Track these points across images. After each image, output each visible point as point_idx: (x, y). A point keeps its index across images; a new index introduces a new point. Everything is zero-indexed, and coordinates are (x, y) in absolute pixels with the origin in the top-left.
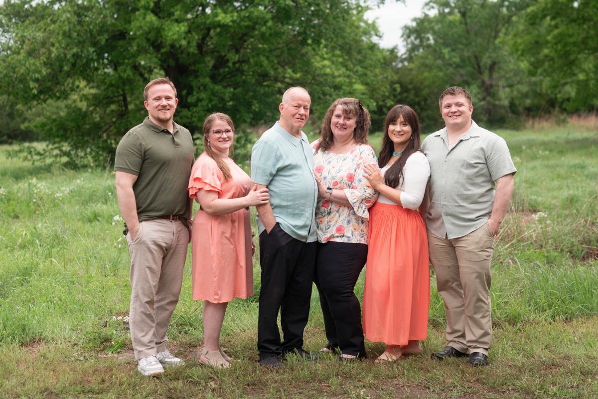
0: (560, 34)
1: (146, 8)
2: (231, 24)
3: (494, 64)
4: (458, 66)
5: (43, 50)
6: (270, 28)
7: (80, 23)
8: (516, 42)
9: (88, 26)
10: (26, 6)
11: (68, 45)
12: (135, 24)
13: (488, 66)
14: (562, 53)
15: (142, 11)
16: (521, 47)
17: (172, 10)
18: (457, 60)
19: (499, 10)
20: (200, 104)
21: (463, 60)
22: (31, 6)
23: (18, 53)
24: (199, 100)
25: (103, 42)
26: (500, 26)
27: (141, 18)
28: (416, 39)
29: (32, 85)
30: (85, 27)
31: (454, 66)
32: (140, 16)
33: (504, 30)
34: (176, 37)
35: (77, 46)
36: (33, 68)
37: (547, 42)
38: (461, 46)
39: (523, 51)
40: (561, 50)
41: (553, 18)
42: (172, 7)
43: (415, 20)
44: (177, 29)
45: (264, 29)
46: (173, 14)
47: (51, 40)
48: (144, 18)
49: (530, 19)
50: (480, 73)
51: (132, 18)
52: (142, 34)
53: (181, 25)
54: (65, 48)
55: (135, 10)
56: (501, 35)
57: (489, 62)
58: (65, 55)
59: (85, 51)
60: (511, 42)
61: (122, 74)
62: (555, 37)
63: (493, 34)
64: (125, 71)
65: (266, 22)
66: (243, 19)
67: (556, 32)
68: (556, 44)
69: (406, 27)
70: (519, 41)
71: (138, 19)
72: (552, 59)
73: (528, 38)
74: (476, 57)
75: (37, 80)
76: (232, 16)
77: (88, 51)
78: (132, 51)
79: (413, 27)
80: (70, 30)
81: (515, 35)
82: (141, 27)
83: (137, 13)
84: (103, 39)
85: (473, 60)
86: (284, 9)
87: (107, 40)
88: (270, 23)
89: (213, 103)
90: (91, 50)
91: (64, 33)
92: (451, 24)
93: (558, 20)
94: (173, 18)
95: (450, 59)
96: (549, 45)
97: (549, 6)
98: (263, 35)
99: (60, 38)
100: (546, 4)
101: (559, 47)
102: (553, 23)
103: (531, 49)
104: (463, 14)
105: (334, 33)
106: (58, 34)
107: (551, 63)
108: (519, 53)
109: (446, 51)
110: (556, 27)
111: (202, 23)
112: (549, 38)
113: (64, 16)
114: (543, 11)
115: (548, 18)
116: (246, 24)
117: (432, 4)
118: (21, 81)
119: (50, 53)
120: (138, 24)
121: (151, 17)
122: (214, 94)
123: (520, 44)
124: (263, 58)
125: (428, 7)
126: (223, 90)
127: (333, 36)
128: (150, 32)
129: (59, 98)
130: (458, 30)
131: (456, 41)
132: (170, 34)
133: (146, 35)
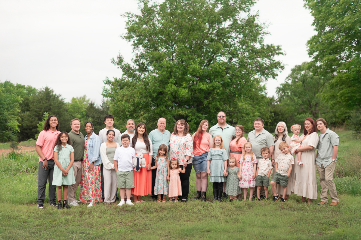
0: (343, 92)
1: (172, 83)
2: (206, 89)
3: (317, 104)
4: (301, 105)
5: (131, 100)
6: (221, 91)
7: (146, 89)
8: (324, 96)
9: (149, 90)
10: (123, 82)
11: (141, 98)
12: (167, 90)
13: (314, 105)
14: (344, 100)
15: (170, 84)
16: (326, 98)
17: (182, 83)
18: (300, 102)
19: (319, 81)
20: (192, 121)
21: (303, 102)
22: (125, 82)
23: (122, 101)
24: (192, 119)
25: (155, 96)
26: (320, 87)
27: (170, 87)
28: (282, 93)
29: (127, 113)
30: (148, 91)
31: (299, 105)
32: (169, 86)
33: (321, 89)
34: (184, 94)
35: (145, 98)
36: (127, 107)
37: (337, 96)
38: (302, 96)
39: (327, 99)
40: (343, 99)
41: (341, 85)
42: (181, 82)
43: (282, 84)
44: (184, 91)
45: (218, 91)
46: (182, 85)
47: (135, 95)
48: (171, 87)
49: (331, 86)
50: (311, 107)
51: (166, 87)
52: (170, 93)
53: (186, 89)
54: (140, 99)
55: (168, 83)
56: (320, 91)
57: (315, 103)
58: (140, 102)
59: (148, 100)
60: (322, 96)
61: (161, 109)
62: (341, 94)
63: (316, 90)
64: (163, 107)
65: (219, 88)
66: (210, 87)
67: (341, 92)
68: (341, 96)
69: (278, 88)
70: (326, 95)
71: (168, 87)
72: (340, 102)
73: (329, 94)
74: (309, 101)
75: (129, 112)
76: (206, 86)
77: (149, 100)
78: (165, 100)
79: (281, 88)
80: (142, 92)
81: (324, 93)
82: (169, 91)
83: (168, 85)
84: (155, 95)
85: (307, 102)
86: (227, 83)
87: (156, 96)
88: (221, 89)
89: (197, 120)
90: (150, 99)
91: (140, 93)
92: (298, 87)
93: (343, 86)
94: (182, 87)
95: (297, 102)
96: (338, 97)
97: (338, 81)
98: (218, 93)
99: (138, 95)
100: (337, 80)
101: (343, 98)
102: (341, 87)
103: (331, 98)
104: (303, 82)
105: (247, 92)
106: (137, 93)
107: (340, 104)
108: (326, 100)
109: (296, 98)
110: (342, 89)
111: (194, 89)
112: (338, 94)
113: (140, 86)
114: (336, 82)
115: (339, 85)
116: (211, 89)
117: (289, 78)
118: (122, 112)
119: (134, 100)
120: (169, 89)
121: (174, 86)
122: (198, 117)
123: (326, 97)
124: (218, 103)
125: (288, 79)
126: (202, 115)
127: (246, 93)
128: (173, 92)
129: (136, 118)
130: (301, 89)
131: (300, 94)
132: (182, 93)
133: (172, 94)
